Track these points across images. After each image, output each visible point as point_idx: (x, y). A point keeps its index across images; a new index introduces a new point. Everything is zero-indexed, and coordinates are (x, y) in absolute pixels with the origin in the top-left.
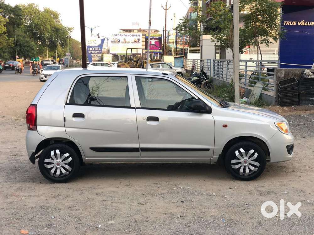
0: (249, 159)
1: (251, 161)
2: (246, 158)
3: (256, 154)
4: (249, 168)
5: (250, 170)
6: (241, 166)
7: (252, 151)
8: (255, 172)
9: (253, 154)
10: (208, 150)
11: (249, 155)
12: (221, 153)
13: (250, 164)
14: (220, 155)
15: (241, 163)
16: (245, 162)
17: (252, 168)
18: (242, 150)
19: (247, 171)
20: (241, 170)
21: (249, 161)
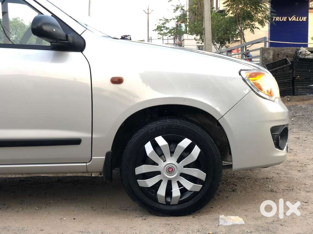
0: (179, 161)
1: (185, 167)
2: (171, 161)
3: (197, 151)
4: (180, 185)
5: (183, 191)
6: (161, 181)
7: (186, 143)
8: (195, 194)
9: (189, 149)
10: (77, 142)
11: (178, 152)
12: (109, 149)
13: (183, 175)
14: (107, 155)
15: (158, 173)
16: (170, 170)
17: (188, 185)
18: (161, 141)
19: (176, 192)
20: (162, 192)
21: (180, 167)
